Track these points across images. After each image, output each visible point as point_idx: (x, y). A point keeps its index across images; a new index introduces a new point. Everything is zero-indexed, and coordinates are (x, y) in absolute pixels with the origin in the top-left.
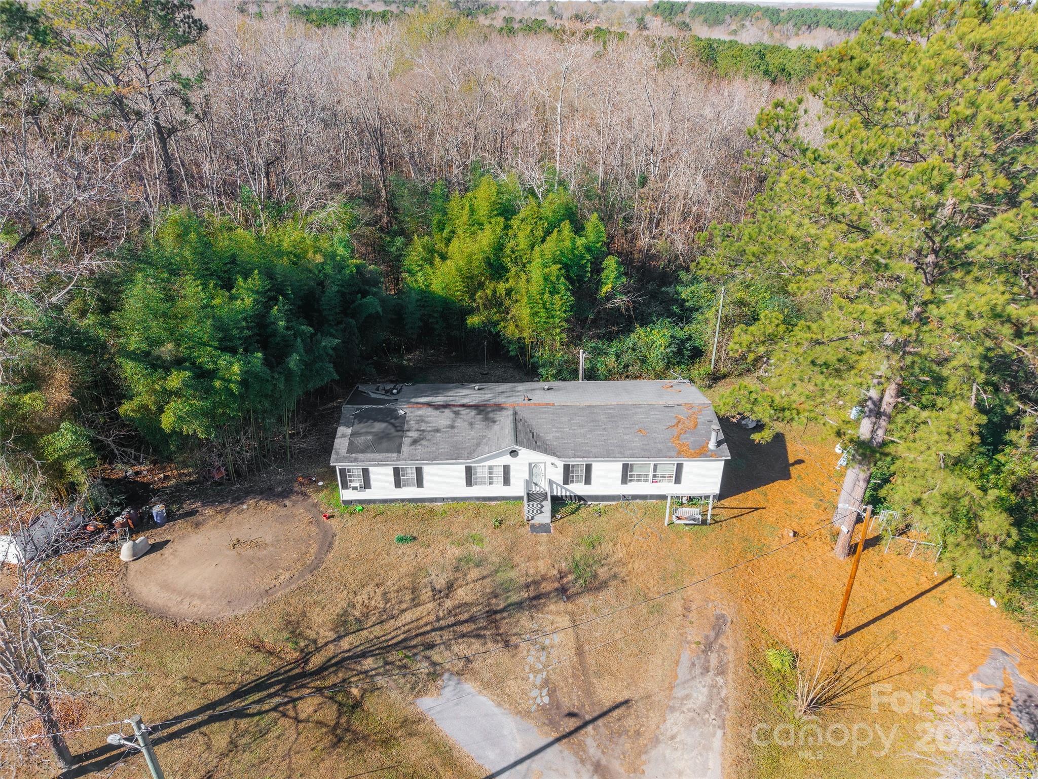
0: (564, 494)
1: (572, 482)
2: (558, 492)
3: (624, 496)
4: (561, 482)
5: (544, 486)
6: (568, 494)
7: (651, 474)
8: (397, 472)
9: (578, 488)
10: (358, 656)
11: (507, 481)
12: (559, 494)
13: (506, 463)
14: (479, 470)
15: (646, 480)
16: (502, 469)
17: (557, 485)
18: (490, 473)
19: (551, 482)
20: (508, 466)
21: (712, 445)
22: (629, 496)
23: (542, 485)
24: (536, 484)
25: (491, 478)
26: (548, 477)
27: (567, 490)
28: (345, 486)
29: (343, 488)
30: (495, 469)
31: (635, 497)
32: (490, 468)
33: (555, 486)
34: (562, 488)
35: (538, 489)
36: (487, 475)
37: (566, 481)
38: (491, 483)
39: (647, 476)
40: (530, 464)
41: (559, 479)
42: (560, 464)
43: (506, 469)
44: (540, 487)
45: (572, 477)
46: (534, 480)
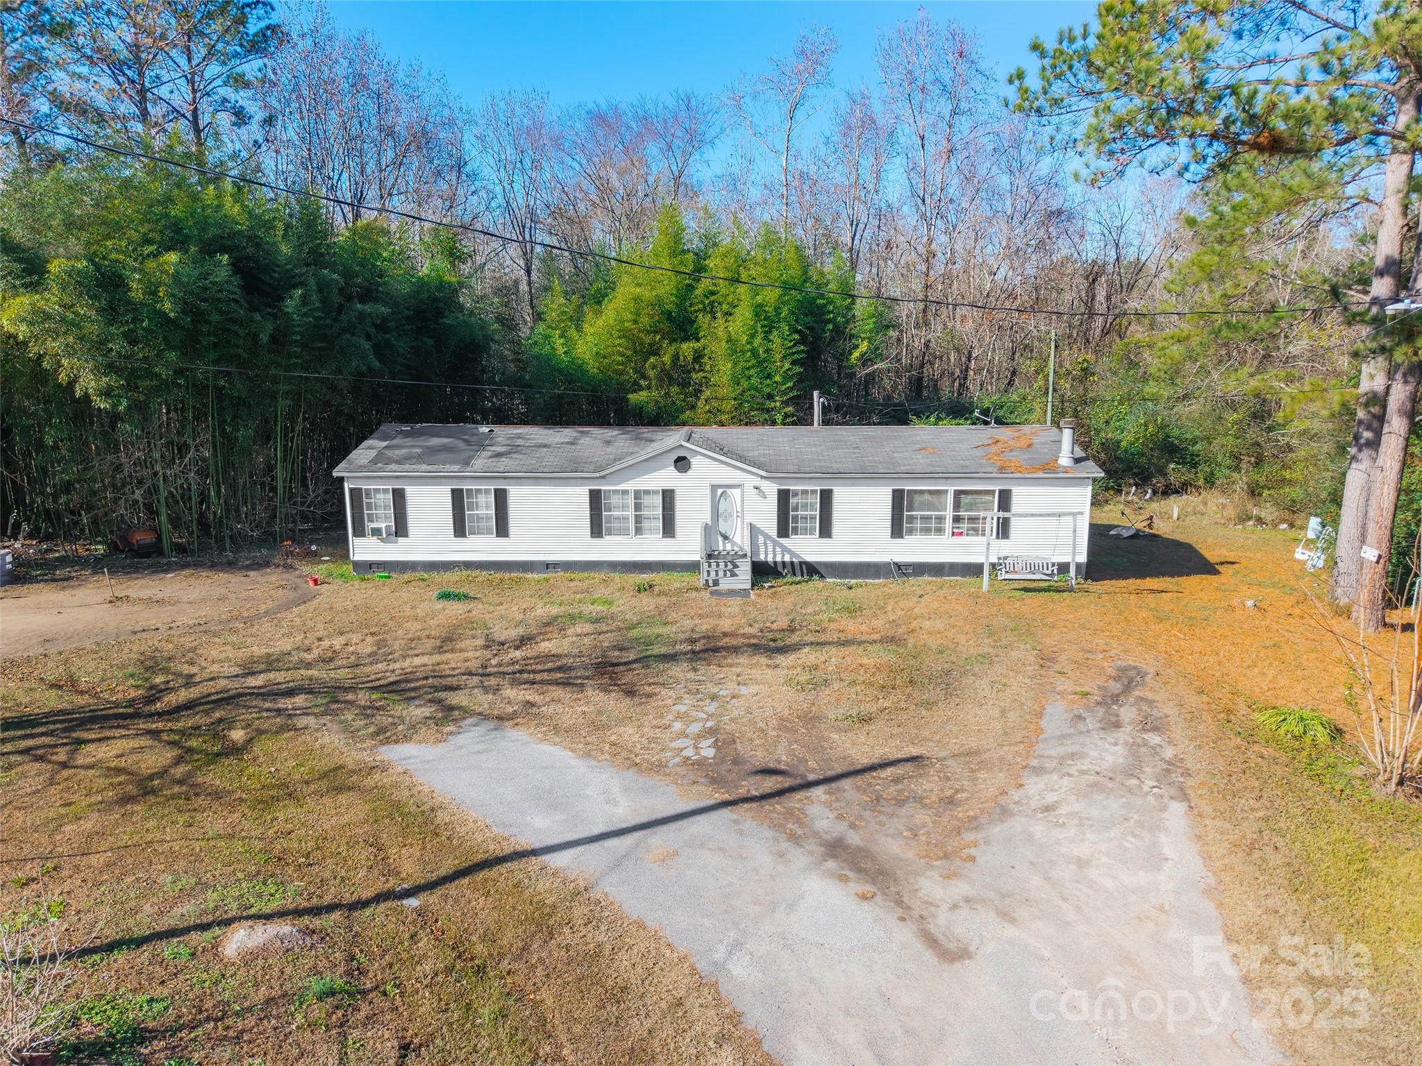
0: (779, 559)
1: (795, 531)
2: (768, 555)
3: (899, 566)
4: (772, 529)
5: (740, 539)
6: (787, 558)
7: (949, 514)
8: (458, 498)
9: (808, 547)
10: (276, 694)
11: (669, 528)
12: (770, 559)
13: (668, 485)
14: (615, 500)
15: (940, 531)
16: (658, 500)
17: (767, 537)
18: (638, 507)
19: (754, 530)
20: (672, 491)
21: (1065, 460)
22: (908, 565)
23: (737, 539)
24: (725, 538)
25: (638, 519)
26: (748, 520)
27: (785, 550)
28: (360, 532)
29: (355, 535)
30: (646, 500)
31: (920, 569)
32: (638, 494)
33: (761, 540)
34: (775, 544)
35: (729, 547)
36: (631, 513)
37: (783, 531)
38: (638, 531)
39: (940, 519)
40: (714, 488)
41: (770, 524)
42: (772, 489)
43: (668, 497)
44: (734, 544)
45: (795, 519)
46: (723, 527)
